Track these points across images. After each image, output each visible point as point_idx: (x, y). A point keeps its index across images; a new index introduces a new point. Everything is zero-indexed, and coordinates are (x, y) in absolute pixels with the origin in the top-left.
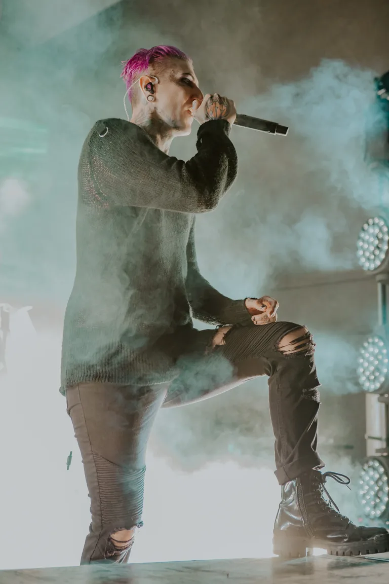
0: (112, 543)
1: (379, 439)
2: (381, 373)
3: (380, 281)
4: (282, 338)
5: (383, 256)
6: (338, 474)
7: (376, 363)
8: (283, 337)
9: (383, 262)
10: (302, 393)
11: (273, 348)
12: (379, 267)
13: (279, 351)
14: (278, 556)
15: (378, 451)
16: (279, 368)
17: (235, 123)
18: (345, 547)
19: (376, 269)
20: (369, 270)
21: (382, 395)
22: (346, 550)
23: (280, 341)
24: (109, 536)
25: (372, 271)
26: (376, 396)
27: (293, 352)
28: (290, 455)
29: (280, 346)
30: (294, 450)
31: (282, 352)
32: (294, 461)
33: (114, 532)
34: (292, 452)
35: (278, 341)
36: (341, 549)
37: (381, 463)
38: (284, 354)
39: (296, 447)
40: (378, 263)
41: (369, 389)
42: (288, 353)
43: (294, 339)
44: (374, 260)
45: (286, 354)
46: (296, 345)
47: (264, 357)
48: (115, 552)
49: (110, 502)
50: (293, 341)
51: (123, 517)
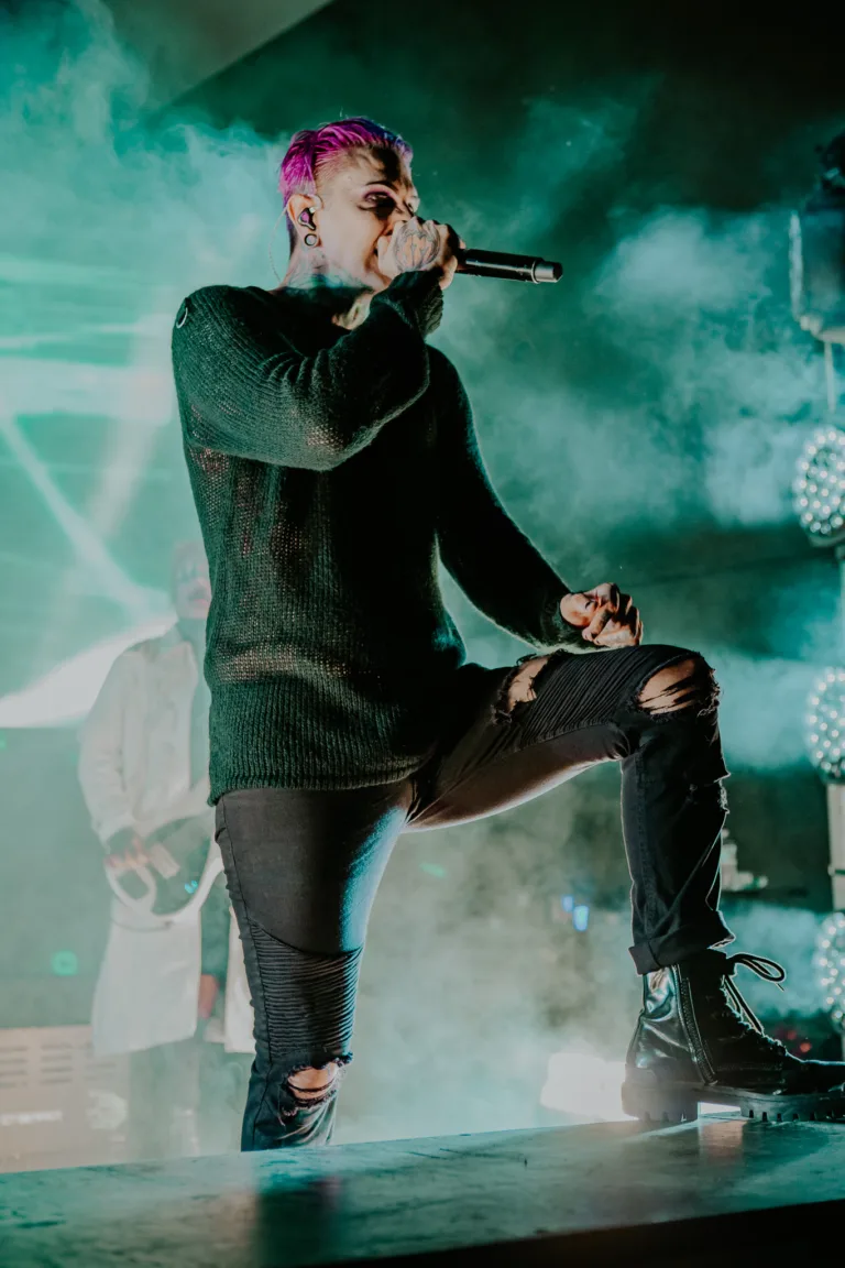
0: (291, 1093)
3: (844, 558)
4: (645, 683)
6: (758, 959)
8: (648, 679)
10: (688, 792)
11: (630, 703)
12: (840, 531)
13: (641, 708)
14: (636, 1119)
16: (644, 741)
17: (456, 272)
18: (782, 1104)
19: (833, 534)
20: (820, 535)
22: (783, 1109)
23: (642, 689)
24: (285, 1079)
25: (827, 537)
27: (671, 710)
28: (662, 921)
29: (643, 698)
30: (672, 908)
31: (648, 710)
32: (670, 932)
33: (294, 1073)
34: (668, 914)
35: (638, 689)
36: (772, 1109)
38: (653, 713)
39: (675, 904)
42: (660, 712)
43: (671, 684)
45: (657, 715)
46: (677, 696)
47: (612, 721)
48: (297, 1109)
49: (283, 1015)
50: (670, 688)
51: (306, 1045)
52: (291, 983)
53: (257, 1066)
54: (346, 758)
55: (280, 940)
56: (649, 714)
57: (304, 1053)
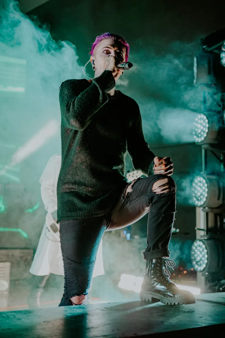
1: (203, 230)
2: (204, 196)
3: (204, 148)
5: (205, 135)
6: (170, 260)
7: (201, 191)
9: (205, 138)
12: (203, 141)
13: (153, 192)
15: (201, 236)
19: (201, 142)
20: (198, 142)
21: (204, 208)
24: (70, 299)
25: (200, 143)
26: (202, 208)
27: (161, 193)
29: (153, 189)
31: (155, 193)
33: (72, 297)
37: (204, 243)
40: (203, 139)
41: (197, 205)
42: (158, 193)
44: (201, 137)
46: (162, 189)
49: (70, 280)
50: (160, 186)
51: (76, 289)
52: (71, 271)
53: (65, 295)
54: (88, 211)
55: (68, 259)
56: (155, 194)
57: (75, 291)
